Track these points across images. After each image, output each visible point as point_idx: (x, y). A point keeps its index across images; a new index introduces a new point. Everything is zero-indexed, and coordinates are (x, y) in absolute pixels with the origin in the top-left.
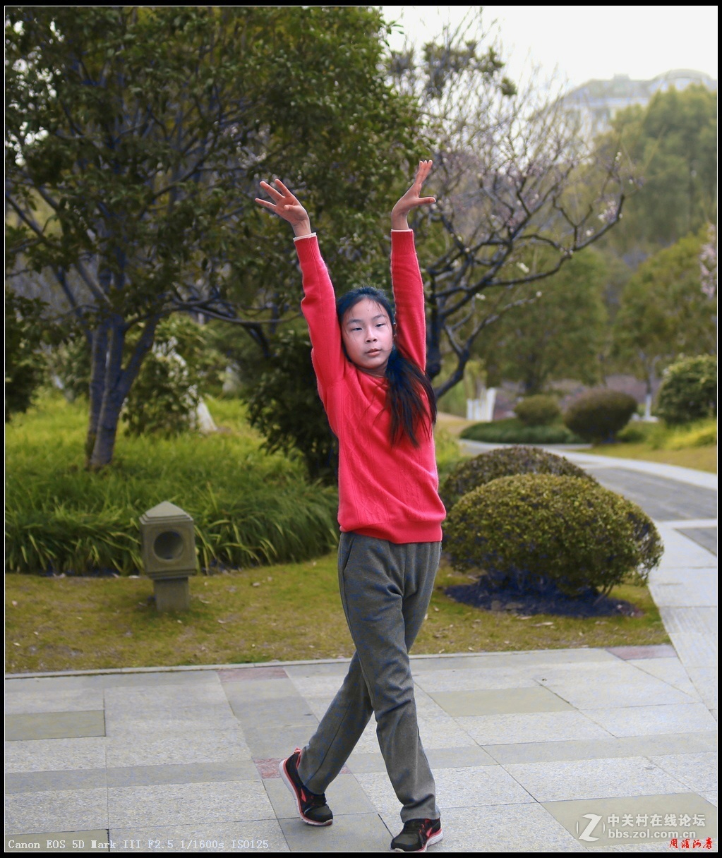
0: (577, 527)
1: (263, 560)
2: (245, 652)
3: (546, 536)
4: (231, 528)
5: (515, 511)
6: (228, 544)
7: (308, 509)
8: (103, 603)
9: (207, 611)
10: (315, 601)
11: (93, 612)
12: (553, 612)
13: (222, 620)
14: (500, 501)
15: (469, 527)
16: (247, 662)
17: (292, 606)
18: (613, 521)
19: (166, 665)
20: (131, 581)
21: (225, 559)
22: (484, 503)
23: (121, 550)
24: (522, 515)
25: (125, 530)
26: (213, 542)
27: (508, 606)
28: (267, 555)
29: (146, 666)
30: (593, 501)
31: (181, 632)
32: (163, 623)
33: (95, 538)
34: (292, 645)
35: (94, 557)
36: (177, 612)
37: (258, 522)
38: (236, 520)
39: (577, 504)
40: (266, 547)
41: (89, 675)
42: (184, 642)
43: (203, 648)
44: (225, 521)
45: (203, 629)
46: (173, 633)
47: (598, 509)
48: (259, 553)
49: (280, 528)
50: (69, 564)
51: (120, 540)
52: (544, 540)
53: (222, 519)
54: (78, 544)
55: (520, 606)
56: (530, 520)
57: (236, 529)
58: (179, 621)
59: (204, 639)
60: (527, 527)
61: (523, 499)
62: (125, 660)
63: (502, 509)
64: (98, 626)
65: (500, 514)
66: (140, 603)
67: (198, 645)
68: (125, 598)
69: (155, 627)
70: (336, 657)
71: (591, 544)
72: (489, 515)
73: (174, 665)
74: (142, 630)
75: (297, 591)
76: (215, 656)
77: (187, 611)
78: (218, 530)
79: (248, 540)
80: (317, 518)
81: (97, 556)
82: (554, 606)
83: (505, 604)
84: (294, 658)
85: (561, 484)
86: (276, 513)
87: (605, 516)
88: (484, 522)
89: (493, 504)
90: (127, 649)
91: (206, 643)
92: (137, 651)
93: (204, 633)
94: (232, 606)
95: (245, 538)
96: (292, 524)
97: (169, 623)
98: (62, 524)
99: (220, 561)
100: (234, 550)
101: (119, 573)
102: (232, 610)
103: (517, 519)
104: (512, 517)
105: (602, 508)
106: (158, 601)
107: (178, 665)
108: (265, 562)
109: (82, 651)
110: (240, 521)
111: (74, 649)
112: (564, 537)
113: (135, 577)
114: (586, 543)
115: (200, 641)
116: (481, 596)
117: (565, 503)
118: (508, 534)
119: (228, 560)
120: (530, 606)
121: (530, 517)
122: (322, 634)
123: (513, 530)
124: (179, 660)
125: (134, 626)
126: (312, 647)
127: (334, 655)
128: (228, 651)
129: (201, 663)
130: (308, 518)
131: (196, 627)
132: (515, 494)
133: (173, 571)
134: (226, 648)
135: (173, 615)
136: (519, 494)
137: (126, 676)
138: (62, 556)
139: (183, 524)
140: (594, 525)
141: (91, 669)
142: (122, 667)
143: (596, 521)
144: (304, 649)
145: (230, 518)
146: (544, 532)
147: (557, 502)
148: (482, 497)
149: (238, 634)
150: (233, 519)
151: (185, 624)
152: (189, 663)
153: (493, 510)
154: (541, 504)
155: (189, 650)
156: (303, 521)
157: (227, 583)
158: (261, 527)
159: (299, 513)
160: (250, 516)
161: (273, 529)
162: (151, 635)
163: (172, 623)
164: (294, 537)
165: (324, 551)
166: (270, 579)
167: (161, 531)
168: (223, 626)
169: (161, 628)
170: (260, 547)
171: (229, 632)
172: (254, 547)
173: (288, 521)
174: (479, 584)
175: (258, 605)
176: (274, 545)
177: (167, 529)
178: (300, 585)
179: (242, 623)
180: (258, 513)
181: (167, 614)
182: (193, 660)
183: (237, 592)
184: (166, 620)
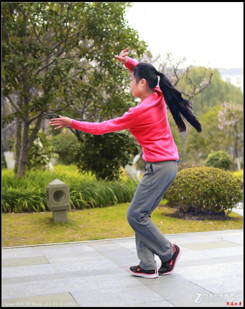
0: (219, 184)
1: (90, 206)
2: (94, 237)
3: (207, 189)
4: (79, 194)
5: (194, 180)
6: (78, 200)
7: (106, 188)
9: (75, 223)
10: (116, 219)
11: (28, 225)
12: (211, 219)
13: (81, 226)
14: (187, 176)
15: (176, 187)
16: (96, 240)
17: (107, 221)
18: (233, 182)
19: (63, 242)
20: (41, 214)
21: (76, 206)
22: (181, 178)
23: (36, 203)
24: (197, 181)
25: (37, 195)
26: (72, 199)
27: (192, 218)
28: (92, 204)
29: (55, 243)
30: (224, 175)
31: (66, 231)
32: (58, 228)
33: (25, 198)
34: (112, 234)
35: (25, 206)
36: (63, 224)
37: (88, 192)
38: (79, 191)
39: (218, 176)
40: (92, 201)
41: (32, 246)
42: (68, 234)
43: (76, 236)
44: (76, 191)
45: (74, 229)
46: (62, 231)
47: (227, 178)
48: (89, 203)
49: (97, 194)
50: (15, 209)
51: (35, 199)
52: (207, 190)
53: (74, 190)
54: (19, 200)
55: (197, 218)
56: (200, 183)
57: (80, 194)
58: (64, 227)
59: (76, 233)
60: (199, 186)
61: (197, 175)
62: (45, 241)
63: (189, 179)
64: (32, 229)
65: (188, 181)
66: (47, 221)
67: (74, 235)
68: (41, 219)
69: (55, 229)
70: (132, 237)
71: (225, 191)
72: (184, 182)
73: (66, 242)
74: (49, 230)
75: (108, 215)
76: (82, 238)
77: (67, 223)
78: (73, 194)
79: (85, 199)
80: (110, 191)
81: (27, 205)
82: (210, 217)
83: (191, 217)
84: (114, 238)
85: (211, 170)
86: (94, 188)
87: (229, 180)
88: (182, 185)
89: (185, 178)
90: (45, 237)
91: (77, 234)
92: (50, 238)
93: (75, 231)
94: (84, 221)
95: (84, 198)
96: (101, 193)
97: (60, 228)
98: (12, 193)
99: (74, 207)
100: (80, 202)
101: (35, 212)
102: (84, 222)
103: (195, 183)
104: (194, 182)
105: (228, 177)
106: (55, 219)
107: (68, 242)
108: (92, 207)
109: (27, 239)
110: (81, 191)
111: (23, 238)
112: (214, 189)
113: (42, 213)
114: (223, 190)
116: (180, 215)
117: (214, 176)
118: (192, 189)
120: (201, 218)
121: (200, 182)
122: (123, 229)
123: (194, 187)
124: (67, 240)
125: (46, 229)
126: (120, 234)
127: (130, 236)
128: (86, 237)
129: (77, 241)
130: (106, 191)
131: (71, 229)
132: (193, 174)
133: (61, 207)
134: (85, 235)
135: (61, 224)
136: (195, 173)
137: (48, 246)
138: (12, 206)
139: (65, 187)
140: (226, 184)
141: (32, 245)
142: (45, 243)
143: (227, 182)
144: (117, 235)
145: (77, 190)
146: (207, 187)
147: (210, 175)
148: (180, 176)
149: (89, 231)
150: (78, 190)
151: (67, 228)
152: (72, 241)
153: (185, 180)
154: (204, 177)
155: (71, 237)
156: (104, 192)
157: (79, 214)
158: (89, 194)
159: (103, 189)
160: (85, 190)
161: (94, 195)
162: (54, 232)
163: (62, 228)
164: (102, 198)
165: (113, 204)
166: (96, 213)
167: (56, 190)
168: (82, 228)
169: (57, 230)
170: (90, 201)
171: (85, 230)
172: (87, 201)
173: (99, 191)
174: (179, 211)
175: (94, 221)
176: (95, 200)
177: (58, 190)
178: (108, 214)
179: (89, 227)
180: (88, 188)
181: (59, 224)
182: (73, 240)
183: (85, 217)
184: (59, 226)
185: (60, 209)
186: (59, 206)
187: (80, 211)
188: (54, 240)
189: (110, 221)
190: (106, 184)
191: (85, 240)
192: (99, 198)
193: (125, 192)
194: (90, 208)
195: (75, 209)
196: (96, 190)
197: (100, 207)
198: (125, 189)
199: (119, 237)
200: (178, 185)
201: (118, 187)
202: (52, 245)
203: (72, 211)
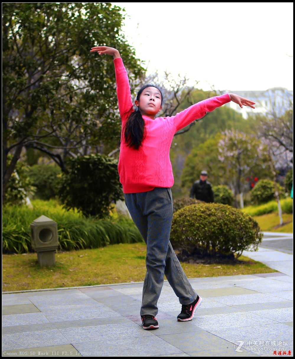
0: (229, 223)
1: (78, 247)
2: (86, 282)
3: (215, 228)
4: (66, 233)
5: (200, 218)
6: (65, 240)
7: (96, 226)
8: (14, 264)
9: (63, 266)
10: (110, 262)
11: (10, 268)
12: (219, 263)
13: (71, 269)
14: (192, 214)
15: (179, 226)
16: (89, 285)
17: (100, 264)
18: (244, 221)
19: (51, 288)
20: (24, 256)
21: (63, 247)
22: (185, 215)
23: (17, 243)
24: (203, 219)
25: (19, 234)
26: (59, 239)
27: (197, 262)
28: (82, 245)
30: (234, 212)
31: (53, 275)
32: (44, 271)
33: (5, 237)
35: (5, 246)
36: (50, 267)
37: (77, 231)
38: (67, 230)
39: (227, 214)
40: (81, 242)
41: (16, 293)
42: (56, 279)
43: (66, 281)
44: (62, 230)
45: (63, 273)
46: (49, 276)
47: (237, 216)
48: (78, 243)
49: (86, 233)
51: (16, 238)
52: (215, 230)
53: (61, 229)
55: (203, 261)
56: (207, 221)
57: (68, 233)
58: (52, 271)
59: (65, 277)
60: (206, 224)
61: (203, 212)
62: (31, 287)
63: (195, 217)
64: (14, 273)
65: (193, 219)
66: (32, 264)
67: (63, 280)
68: (24, 262)
69: (41, 273)
70: (130, 282)
71: (235, 231)
72: (188, 220)
73: (55, 288)
74: (35, 274)
75: (101, 258)
76: (73, 284)
77: (54, 266)
78: (60, 233)
79: (73, 239)
80: (101, 230)
81: (7, 245)
82: (218, 261)
83: (196, 261)
84: (110, 283)
85: (218, 206)
86: (84, 226)
87: (240, 219)
88: (186, 223)
89: (189, 215)
90: (30, 282)
91: (66, 279)
92: (36, 283)
93: (64, 275)
94: (73, 264)
95: (72, 238)
96: (91, 232)
99: (61, 248)
100: (68, 242)
101: (17, 253)
102: (74, 265)
103: (201, 221)
104: (199, 220)
105: (238, 215)
106: (41, 262)
107: (57, 287)
108: (81, 248)
109: (9, 284)
110: (69, 230)
111: (5, 283)
112: (223, 228)
113: (25, 254)
114: (233, 230)
115: (64, 278)
116: (184, 258)
117: (222, 213)
118: (198, 229)
119: (65, 248)
120: (207, 261)
121: (207, 220)
122: (119, 274)
123: (200, 226)
124: (56, 286)
125: (31, 273)
126: (116, 279)
127: (128, 281)
128: (78, 282)
129: (67, 287)
130: (97, 230)
131: (60, 273)
132: (199, 211)
133: (48, 247)
134: (76, 280)
135: (48, 267)
136: (200, 210)
137: (34, 293)
140: (236, 222)
141: (16, 291)
142: (30, 289)
143: (237, 221)
144: (113, 280)
145: (64, 228)
146: (214, 226)
147: (218, 213)
148: (183, 213)
149: (80, 275)
150: (66, 229)
151: (54, 272)
152: (61, 287)
153: (190, 218)
154: (212, 214)
155: (60, 282)
156: (95, 231)
157: (67, 256)
158: (78, 233)
159: (93, 228)
160: (73, 228)
161: (84, 234)
162: (40, 276)
163: (48, 271)
164: (92, 238)
165: (104, 245)
166: (86, 254)
167: (42, 228)
168: (72, 272)
169: (44, 274)
170: (79, 242)
171: (76, 274)
172: (76, 241)
173: (89, 230)
174: (181, 253)
175: (85, 264)
176: (85, 240)
177: (45, 228)
178: (101, 256)
179: (80, 270)
180: (76, 227)
181: (45, 268)
182: (63, 286)
183: (74, 259)
184: (45, 270)
185: (46, 250)
186: (46, 246)
187: (68, 252)
188: (40, 285)
189: (104, 264)
190: (96, 222)
191: (76, 285)
192: (89, 238)
193: (118, 231)
194: (79, 250)
195: (62, 250)
196: (86, 229)
197: (90, 248)
198: (117, 227)
199: (115, 283)
200: (182, 224)
201: (109, 225)
202: (39, 291)
203: (58, 253)
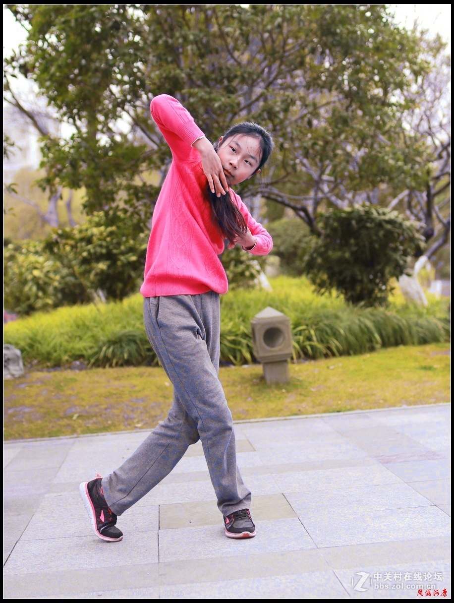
1: (330, 353)
2: (334, 407)
4: (309, 332)
6: (308, 343)
7: (360, 320)
8: (229, 381)
9: (302, 384)
10: (376, 376)
13: (313, 388)
16: (338, 412)
17: (360, 379)
19: (280, 416)
20: (244, 369)
21: (306, 353)
23: (234, 349)
25: (237, 335)
26: (298, 342)
28: (335, 350)
29: (266, 417)
31: (286, 397)
34: (367, 401)
36: (281, 385)
37: (327, 329)
38: (311, 327)
40: (334, 345)
42: (289, 403)
43: (304, 406)
44: (304, 327)
45: (301, 394)
46: (279, 399)
48: (329, 348)
49: (342, 332)
51: (233, 342)
57: (312, 332)
58: (283, 390)
59: (304, 400)
62: (250, 415)
66: (254, 380)
67: (300, 404)
68: (243, 378)
69: (267, 394)
70: (401, 406)
73: (286, 416)
74: (258, 397)
75: (362, 370)
76: (314, 410)
77: (288, 383)
78: (300, 332)
79: (321, 341)
80: (366, 326)
84: (370, 408)
86: (338, 321)
90: (250, 408)
91: (305, 403)
92: (258, 409)
93: (302, 397)
94: (318, 380)
95: (319, 339)
96: (350, 330)
97: (276, 392)
99: (302, 355)
100: (312, 347)
101: (234, 365)
102: (319, 382)
106: (268, 377)
107: (289, 415)
108: (334, 355)
110: (314, 327)
113: (246, 366)
115: (302, 401)
119: (308, 355)
122: (386, 394)
124: (289, 413)
125: (252, 394)
126: (381, 401)
127: (398, 406)
128: (321, 407)
129: (304, 414)
130: (360, 326)
131: (296, 394)
133: (277, 356)
134: (320, 405)
135: (278, 385)
139: (284, 322)
142: (250, 419)
144: (376, 403)
145: (307, 326)
149: (327, 397)
150: (309, 326)
151: (288, 392)
152: (296, 414)
155: (294, 408)
156: (357, 328)
157: (311, 368)
158: (329, 331)
159: (354, 322)
160: (321, 324)
161: (338, 333)
162: (266, 399)
163: (279, 391)
164: (352, 339)
165: (372, 349)
166: (340, 365)
167: (267, 327)
168: (315, 392)
169: (272, 395)
170: (330, 345)
171: (320, 396)
172: (325, 345)
173: (347, 327)
175: (336, 379)
176: (339, 343)
177: (272, 326)
178: (363, 367)
179: (328, 390)
180: (326, 322)
181: (274, 386)
182: (298, 413)
183: (320, 372)
184: (274, 390)
185: (275, 360)
186: (274, 354)
187: (312, 362)
188: (265, 412)
189: (365, 380)
190: (360, 312)
191: (318, 412)
192: (346, 339)
193: (397, 327)
194: (331, 357)
195: (303, 359)
196: (341, 325)
197: (349, 354)
198: (395, 320)
199: (379, 407)
201: (382, 318)
202: (262, 421)
203: (298, 362)
